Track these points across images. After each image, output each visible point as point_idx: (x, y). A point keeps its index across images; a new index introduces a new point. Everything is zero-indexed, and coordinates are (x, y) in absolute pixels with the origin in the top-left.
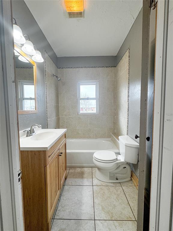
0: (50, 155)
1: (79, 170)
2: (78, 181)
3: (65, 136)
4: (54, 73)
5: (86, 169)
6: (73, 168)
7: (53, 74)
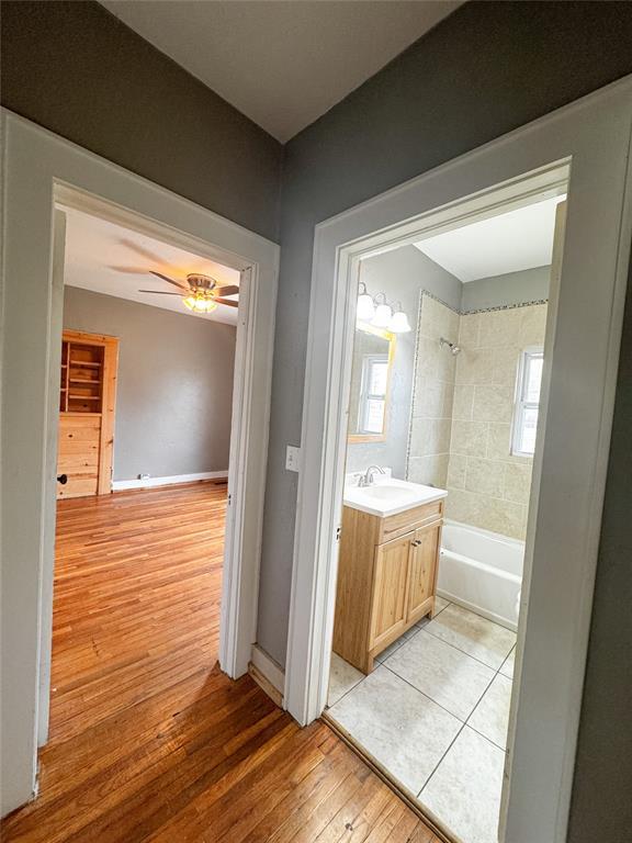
0: (389, 530)
1: (475, 620)
2: (461, 640)
3: (440, 506)
4: (444, 334)
5: (497, 629)
6: (458, 608)
7: (442, 339)
